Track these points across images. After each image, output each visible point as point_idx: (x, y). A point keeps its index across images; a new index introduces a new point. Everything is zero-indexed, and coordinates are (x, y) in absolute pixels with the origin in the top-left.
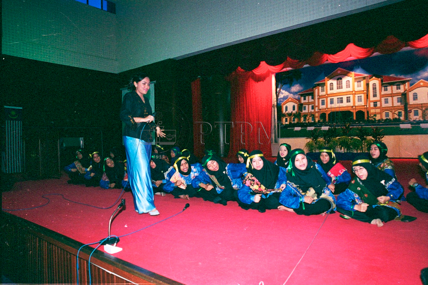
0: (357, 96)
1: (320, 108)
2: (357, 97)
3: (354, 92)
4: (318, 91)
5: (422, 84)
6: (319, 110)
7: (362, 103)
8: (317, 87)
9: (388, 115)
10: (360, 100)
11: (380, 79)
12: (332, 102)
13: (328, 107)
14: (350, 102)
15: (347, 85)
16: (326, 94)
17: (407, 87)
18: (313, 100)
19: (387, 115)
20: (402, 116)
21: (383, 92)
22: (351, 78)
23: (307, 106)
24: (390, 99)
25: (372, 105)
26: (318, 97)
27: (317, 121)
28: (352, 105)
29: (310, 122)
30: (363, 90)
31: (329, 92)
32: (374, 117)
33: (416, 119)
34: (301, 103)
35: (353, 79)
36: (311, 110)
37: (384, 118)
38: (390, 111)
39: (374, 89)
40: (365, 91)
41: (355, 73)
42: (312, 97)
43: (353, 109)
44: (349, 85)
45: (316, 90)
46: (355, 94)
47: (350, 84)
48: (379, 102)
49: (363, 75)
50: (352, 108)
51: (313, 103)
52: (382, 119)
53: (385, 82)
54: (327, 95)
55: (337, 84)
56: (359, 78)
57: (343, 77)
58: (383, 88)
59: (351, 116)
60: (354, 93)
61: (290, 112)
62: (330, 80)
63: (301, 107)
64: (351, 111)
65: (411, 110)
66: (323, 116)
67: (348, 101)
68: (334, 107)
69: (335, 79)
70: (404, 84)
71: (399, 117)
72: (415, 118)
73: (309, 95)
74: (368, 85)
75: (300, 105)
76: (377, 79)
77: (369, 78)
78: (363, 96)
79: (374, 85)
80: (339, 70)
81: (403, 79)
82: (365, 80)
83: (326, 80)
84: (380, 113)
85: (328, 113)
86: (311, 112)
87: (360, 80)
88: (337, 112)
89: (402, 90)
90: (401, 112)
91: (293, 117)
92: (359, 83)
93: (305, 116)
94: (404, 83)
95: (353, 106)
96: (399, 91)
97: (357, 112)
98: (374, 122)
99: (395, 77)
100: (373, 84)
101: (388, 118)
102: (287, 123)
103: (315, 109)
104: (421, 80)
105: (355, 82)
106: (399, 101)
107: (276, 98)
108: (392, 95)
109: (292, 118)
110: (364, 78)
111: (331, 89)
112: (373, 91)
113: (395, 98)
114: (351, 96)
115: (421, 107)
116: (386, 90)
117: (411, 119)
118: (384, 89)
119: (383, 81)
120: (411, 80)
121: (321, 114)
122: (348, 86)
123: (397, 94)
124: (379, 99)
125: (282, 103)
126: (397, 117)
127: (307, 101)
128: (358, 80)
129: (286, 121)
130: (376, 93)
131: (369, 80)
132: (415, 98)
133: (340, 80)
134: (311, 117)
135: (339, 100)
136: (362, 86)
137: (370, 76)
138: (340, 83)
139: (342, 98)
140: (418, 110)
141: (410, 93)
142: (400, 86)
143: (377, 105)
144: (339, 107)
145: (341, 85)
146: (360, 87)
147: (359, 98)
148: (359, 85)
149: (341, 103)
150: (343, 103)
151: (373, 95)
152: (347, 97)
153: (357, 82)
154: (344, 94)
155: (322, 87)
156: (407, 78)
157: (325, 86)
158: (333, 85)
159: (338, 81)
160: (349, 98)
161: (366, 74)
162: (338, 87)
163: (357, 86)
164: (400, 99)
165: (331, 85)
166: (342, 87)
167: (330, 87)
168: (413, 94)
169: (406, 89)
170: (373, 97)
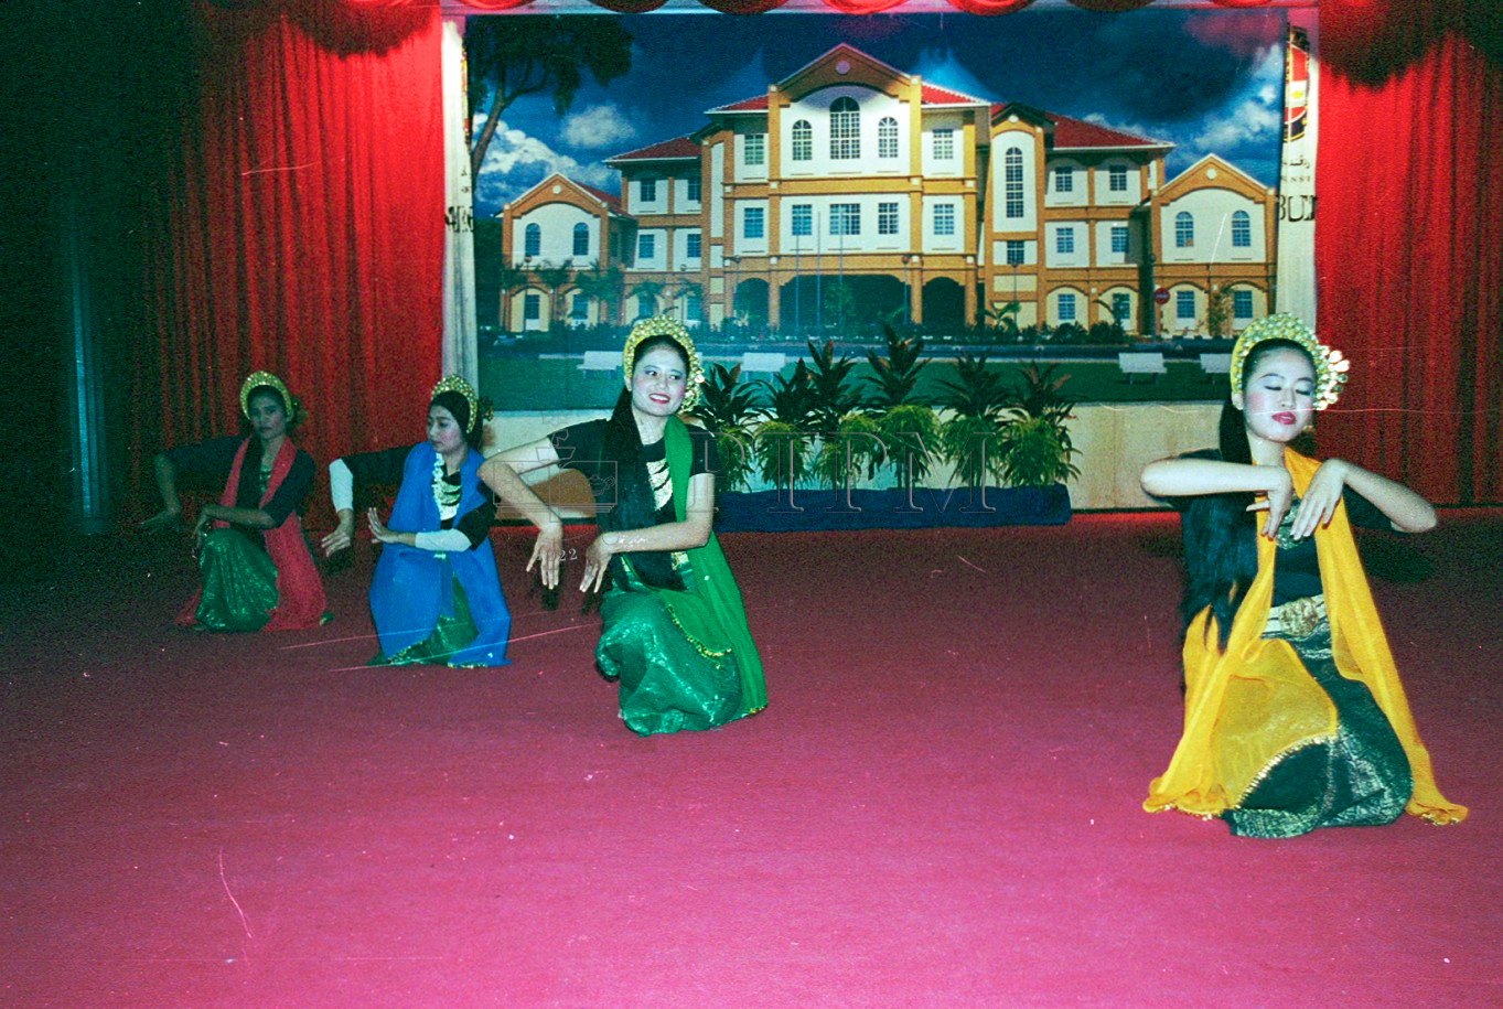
0: (929, 202)
1: (738, 252)
2: (933, 209)
3: (916, 182)
4: (726, 154)
5: (1212, 173)
6: (728, 263)
7: (956, 242)
8: (721, 134)
9: (1072, 306)
10: (943, 225)
11: (1039, 130)
12: (801, 225)
13: (782, 252)
14: (893, 230)
15: (882, 143)
16: (771, 180)
17: (1152, 184)
18: (695, 206)
19: (1067, 307)
20: (1128, 317)
21: (1054, 198)
22: (906, 106)
23: (660, 237)
24: (1080, 229)
25: (1000, 253)
26: (728, 189)
27: (718, 325)
28: (907, 249)
30: (960, 175)
31: (790, 168)
32: (1010, 315)
33: (1186, 331)
34: (626, 213)
35: (912, 111)
36: (683, 260)
37: (1054, 322)
38: (1082, 291)
39: (1014, 174)
40: (971, 184)
41: (925, 84)
42: (691, 189)
43: (911, 269)
44: (895, 143)
45: (718, 151)
46: (923, 193)
47: (899, 137)
48: (1034, 243)
49: (963, 100)
50: (905, 262)
51: (695, 221)
52: (1045, 326)
53: (1058, 146)
54: (774, 185)
55: (834, 132)
56: (944, 113)
57: (866, 97)
58: (1053, 175)
59: (900, 303)
60: (919, 187)
61: (557, 262)
62: (792, 104)
63: (623, 233)
64: (902, 280)
65: (1164, 291)
66: (752, 293)
67: (887, 225)
68: (815, 252)
69: (818, 104)
70: (1144, 168)
71: (1118, 321)
72: (1183, 328)
73: (672, 171)
74: (983, 152)
75: (616, 228)
76: (1026, 127)
77: (990, 120)
78: (961, 208)
79: (1014, 153)
80: (845, 55)
81: (1140, 142)
82: (971, 129)
83: (770, 105)
84: (1038, 298)
85: (783, 284)
86: (683, 271)
87: (950, 127)
88: (828, 280)
89: (1132, 196)
90: (1126, 297)
91: (577, 292)
92: (943, 139)
93: (649, 292)
94: (1141, 159)
95: (910, 255)
96: (1119, 197)
97: (928, 283)
98: (1007, 338)
99: (1107, 126)
100: (1010, 152)
101: (1072, 322)
102: (532, 325)
103: (709, 255)
104: (1211, 155)
105: (924, 129)
106: (1121, 243)
107: (469, 171)
108: (1091, 215)
109: (570, 297)
110: (968, 116)
111: (796, 156)
112: (1009, 187)
113: (1104, 230)
114: (904, 202)
115: (1203, 277)
116: (1064, 185)
117: (1166, 331)
118: (1059, 180)
119: (1054, 142)
120: (1170, 149)
121: (739, 286)
122: (888, 147)
123: (1110, 213)
124: (1034, 228)
125: (507, 207)
126: (1110, 320)
127: (659, 206)
128: (939, 122)
129: (531, 310)
130: (1020, 196)
131: (993, 130)
132: (1185, 235)
133: (850, 113)
134: (686, 300)
135: (839, 214)
136: (954, 155)
137: (997, 110)
138: (848, 125)
139: (858, 205)
140: (1192, 293)
141: (1163, 209)
142: (1125, 171)
143: (1022, 255)
144: (838, 252)
145: (850, 139)
146: (949, 161)
147: (941, 218)
148: (943, 150)
149: (853, 233)
150: (858, 233)
151: (1008, 207)
152: (882, 206)
153: (931, 134)
154: (867, 185)
155: (752, 137)
156: (1154, 140)
157: (767, 132)
158: (810, 132)
159: (837, 115)
160: (893, 213)
161: (979, 97)
162: (837, 147)
163: (932, 155)
164: (1124, 236)
165: (799, 133)
166: (856, 149)
167: (794, 143)
168: (1178, 217)
169: (1150, 191)
170: (1008, 216)
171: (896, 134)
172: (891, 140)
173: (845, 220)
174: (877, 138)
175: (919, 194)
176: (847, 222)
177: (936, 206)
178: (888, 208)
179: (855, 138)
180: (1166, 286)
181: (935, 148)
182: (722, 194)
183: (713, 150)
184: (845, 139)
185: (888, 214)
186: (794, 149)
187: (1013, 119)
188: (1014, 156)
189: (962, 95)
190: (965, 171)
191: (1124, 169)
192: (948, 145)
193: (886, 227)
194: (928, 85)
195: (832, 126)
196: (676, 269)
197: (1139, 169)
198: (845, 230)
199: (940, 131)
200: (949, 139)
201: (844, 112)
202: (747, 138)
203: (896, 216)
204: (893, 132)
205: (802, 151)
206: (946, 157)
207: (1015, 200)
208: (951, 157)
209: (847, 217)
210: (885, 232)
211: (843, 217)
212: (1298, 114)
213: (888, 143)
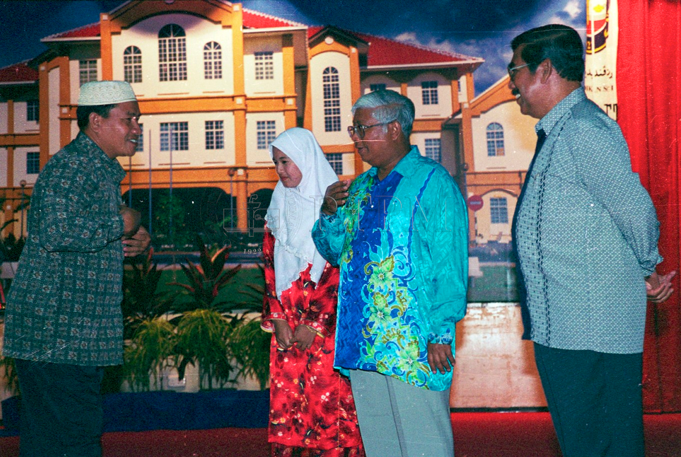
0: (252, 119)
2: (256, 126)
3: (239, 101)
8: (57, 60)
11: (354, 50)
14: (219, 146)
15: (207, 66)
17: (463, 97)
18: (34, 126)
22: (229, 31)
26: (65, 110)
28: (231, 162)
29: (17, 237)
30: (281, 93)
33: (500, 235)
35: (234, 36)
39: (331, 92)
40: (290, 102)
41: (245, 10)
42: (29, 110)
43: (237, 182)
44: (219, 65)
45: (54, 77)
46: (246, 111)
47: (223, 60)
48: (352, 156)
49: (282, 24)
50: (231, 175)
51: (32, 140)
53: (372, 65)
55: (162, 57)
56: (266, 37)
57: (191, 24)
59: (227, 213)
60: (242, 105)
62: (123, 32)
64: (228, 192)
65: (478, 198)
67: (214, 140)
68: (147, 167)
69: (147, 30)
70: (454, 83)
72: (497, 233)
73: (11, 95)
74: (301, 72)
76: (341, 47)
77: (307, 42)
79: (330, 73)
81: (451, 59)
82: (289, 51)
83: (102, 32)
86: (23, 187)
87: (269, 50)
89: (443, 109)
92: (264, 61)
94: (451, 74)
95: (236, 168)
96: (432, 111)
97: (252, 194)
99: (418, 45)
100: (326, 71)
105: (245, 52)
110: (287, 39)
112: (327, 104)
113: (418, 141)
114: (228, 119)
115: (516, 184)
117: (481, 236)
119: (369, 61)
120: (479, 64)
122: (213, 70)
128: (259, 45)
130: (338, 111)
131: (310, 52)
132: (495, 144)
133: (177, 38)
134: (25, 212)
135: (169, 132)
136: (275, 75)
137: (312, 34)
138: (175, 50)
139: (186, 123)
140: (505, 199)
141: (474, 120)
142: (436, 87)
143: (341, 166)
144: (168, 167)
145: (177, 62)
146: (269, 80)
147: (264, 133)
148: (264, 71)
149: (182, 149)
150: (187, 148)
151: (326, 122)
152: (209, 124)
153: (253, 57)
154: (192, 105)
155: (86, 62)
156: (463, 57)
157: (99, 57)
158: (140, 57)
159: (165, 41)
160: (219, 130)
161: (295, 21)
162: (166, 70)
163: (254, 76)
164: (438, 146)
165: (130, 58)
166: (183, 72)
167: (126, 68)
168: (488, 127)
169: (460, 104)
170: (327, 130)
171: (220, 57)
172: (216, 63)
173: (174, 137)
174: (202, 61)
175: (242, 112)
176: (177, 139)
177: (258, 123)
178: (214, 125)
179: (182, 62)
180: (478, 194)
181: (257, 69)
182: (58, 115)
183: (50, 74)
184: (173, 62)
185: (214, 130)
186: (126, 72)
187: (329, 40)
188: (331, 74)
189: (280, 20)
190: (285, 90)
191: (434, 85)
192: (269, 66)
193: (212, 143)
194: (249, 11)
195: (160, 51)
196: (17, 184)
197: (450, 84)
198: (174, 146)
199: (261, 54)
200: (269, 61)
201: (172, 38)
202: (81, 63)
203: (222, 132)
204: (218, 55)
205: (133, 74)
206: (267, 78)
207: (332, 116)
208: (272, 77)
209: (176, 134)
210: (212, 148)
211: (172, 134)
212: (600, 28)
213: (213, 65)
